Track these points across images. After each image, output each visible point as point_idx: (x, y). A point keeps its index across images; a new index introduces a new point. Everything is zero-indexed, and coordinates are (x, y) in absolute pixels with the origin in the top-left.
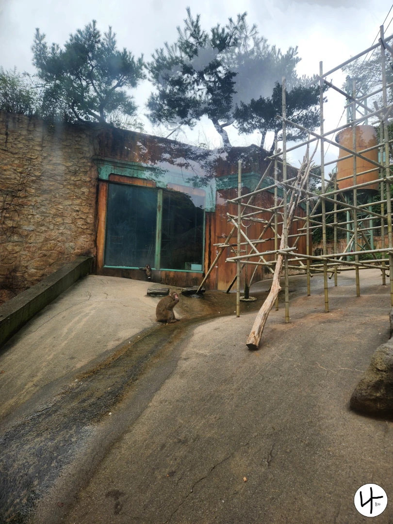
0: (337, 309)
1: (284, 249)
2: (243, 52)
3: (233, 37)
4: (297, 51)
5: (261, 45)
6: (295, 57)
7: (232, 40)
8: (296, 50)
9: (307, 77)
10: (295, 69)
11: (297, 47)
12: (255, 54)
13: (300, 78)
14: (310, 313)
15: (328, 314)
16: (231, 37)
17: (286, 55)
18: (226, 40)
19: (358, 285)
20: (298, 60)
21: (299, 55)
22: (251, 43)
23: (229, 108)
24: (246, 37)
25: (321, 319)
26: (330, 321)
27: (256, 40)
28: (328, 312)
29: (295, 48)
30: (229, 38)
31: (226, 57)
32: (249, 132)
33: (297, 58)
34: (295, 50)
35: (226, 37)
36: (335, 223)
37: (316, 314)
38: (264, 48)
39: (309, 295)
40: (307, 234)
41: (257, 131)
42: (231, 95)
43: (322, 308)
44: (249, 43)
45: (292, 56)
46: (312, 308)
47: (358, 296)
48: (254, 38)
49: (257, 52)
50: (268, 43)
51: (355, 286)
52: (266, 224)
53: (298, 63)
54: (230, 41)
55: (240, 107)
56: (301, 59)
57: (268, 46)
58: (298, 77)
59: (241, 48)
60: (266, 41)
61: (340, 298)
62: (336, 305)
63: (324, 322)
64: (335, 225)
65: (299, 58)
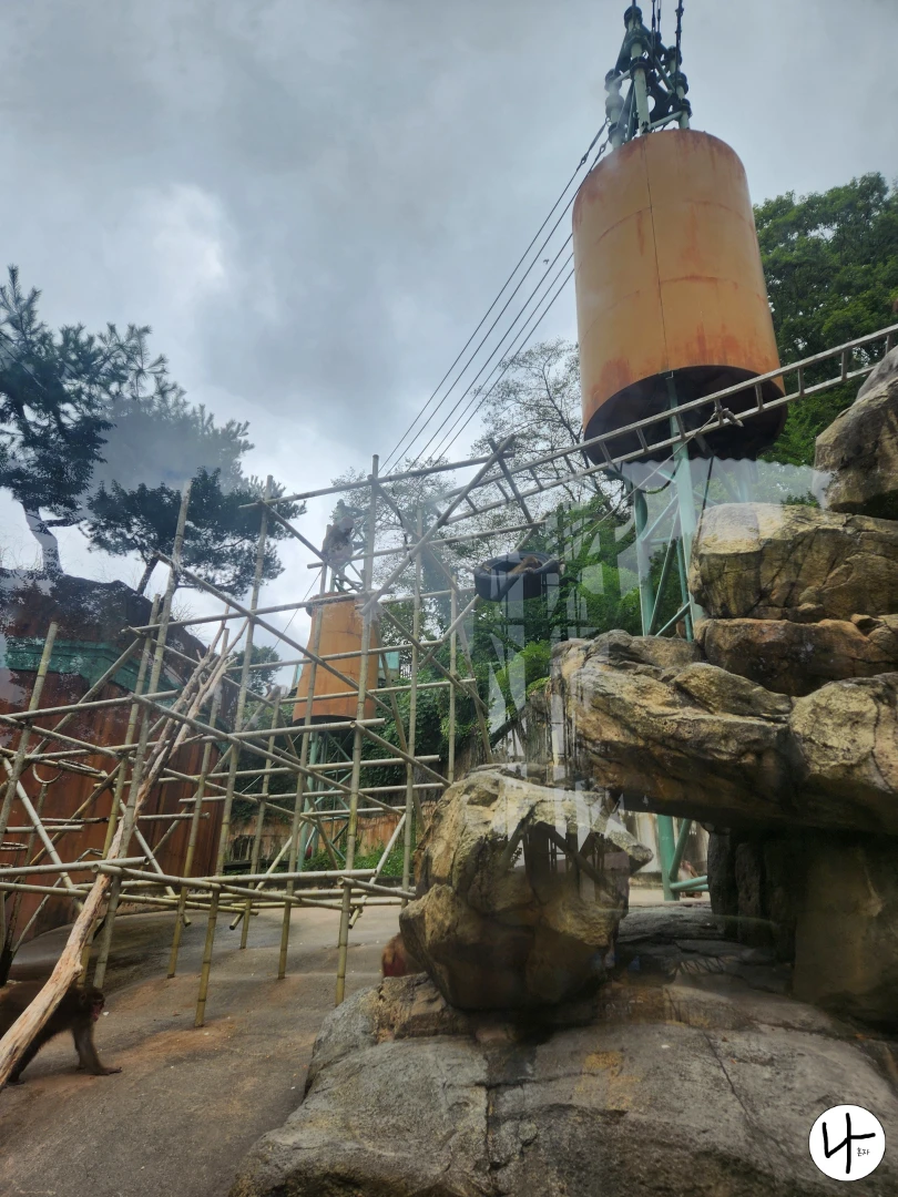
0: (225, 1017)
1: (117, 861)
2: (127, 396)
3: (112, 360)
4: (247, 431)
5: (171, 397)
6: (242, 439)
7: (108, 365)
8: (245, 428)
9: (259, 482)
10: (238, 460)
11: (247, 424)
12: (156, 408)
13: (247, 479)
14: (154, 1032)
15: (198, 1033)
16: (106, 359)
17: (223, 430)
18: (94, 360)
19: (284, 949)
20: (247, 446)
21: (250, 439)
22: (148, 387)
23: (79, 487)
24: (140, 372)
25: (175, 1051)
26: (196, 1056)
27: (161, 384)
28: (202, 1026)
29: (243, 424)
30: (101, 358)
31: (87, 390)
32: (116, 551)
33: (246, 442)
34: (242, 426)
35: (95, 356)
36: (265, 794)
37: (168, 1033)
38: (176, 404)
39: (172, 976)
40: (195, 815)
41: (135, 554)
42: (90, 463)
43: (190, 1014)
44: (144, 384)
45: (235, 435)
46: (167, 1014)
47: (282, 977)
48: (158, 380)
49: (159, 406)
50: (186, 397)
51: (277, 950)
52: (102, 779)
53: (247, 452)
54: (103, 365)
55: (109, 491)
56: (252, 447)
57: (185, 404)
58: (243, 476)
59: (125, 386)
60: (182, 393)
61: (240, 984)
62: (228, 1004)
63: (178, 1061)
64: (262, 799)
65: (250, 443)
